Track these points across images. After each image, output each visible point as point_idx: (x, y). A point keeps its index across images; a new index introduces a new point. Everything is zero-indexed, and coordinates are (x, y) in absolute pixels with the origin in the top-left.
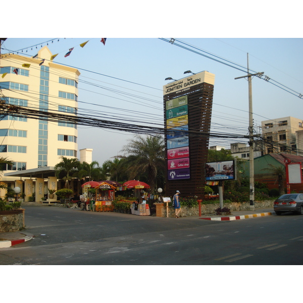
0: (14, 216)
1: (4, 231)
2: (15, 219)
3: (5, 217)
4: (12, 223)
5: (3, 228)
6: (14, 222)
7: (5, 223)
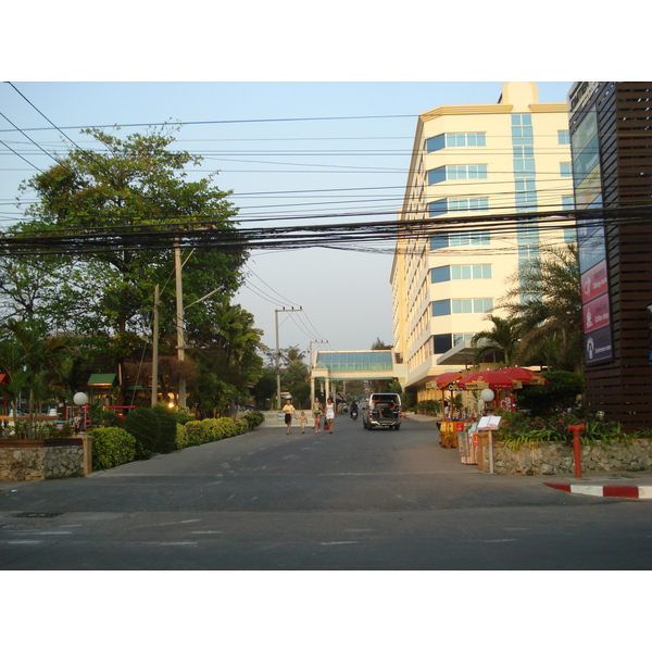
0: (36, 451)
1: (16, 479)
2: (37, 457)
3: (19, 452)
4: (31, 465)
5: (14, 472)
6: (34, 462)
7: (18, 463)
